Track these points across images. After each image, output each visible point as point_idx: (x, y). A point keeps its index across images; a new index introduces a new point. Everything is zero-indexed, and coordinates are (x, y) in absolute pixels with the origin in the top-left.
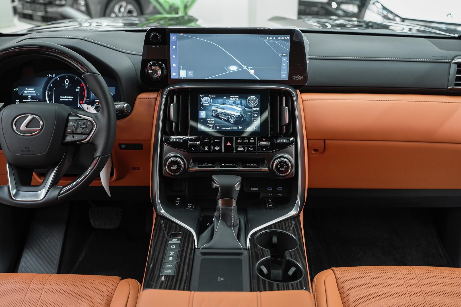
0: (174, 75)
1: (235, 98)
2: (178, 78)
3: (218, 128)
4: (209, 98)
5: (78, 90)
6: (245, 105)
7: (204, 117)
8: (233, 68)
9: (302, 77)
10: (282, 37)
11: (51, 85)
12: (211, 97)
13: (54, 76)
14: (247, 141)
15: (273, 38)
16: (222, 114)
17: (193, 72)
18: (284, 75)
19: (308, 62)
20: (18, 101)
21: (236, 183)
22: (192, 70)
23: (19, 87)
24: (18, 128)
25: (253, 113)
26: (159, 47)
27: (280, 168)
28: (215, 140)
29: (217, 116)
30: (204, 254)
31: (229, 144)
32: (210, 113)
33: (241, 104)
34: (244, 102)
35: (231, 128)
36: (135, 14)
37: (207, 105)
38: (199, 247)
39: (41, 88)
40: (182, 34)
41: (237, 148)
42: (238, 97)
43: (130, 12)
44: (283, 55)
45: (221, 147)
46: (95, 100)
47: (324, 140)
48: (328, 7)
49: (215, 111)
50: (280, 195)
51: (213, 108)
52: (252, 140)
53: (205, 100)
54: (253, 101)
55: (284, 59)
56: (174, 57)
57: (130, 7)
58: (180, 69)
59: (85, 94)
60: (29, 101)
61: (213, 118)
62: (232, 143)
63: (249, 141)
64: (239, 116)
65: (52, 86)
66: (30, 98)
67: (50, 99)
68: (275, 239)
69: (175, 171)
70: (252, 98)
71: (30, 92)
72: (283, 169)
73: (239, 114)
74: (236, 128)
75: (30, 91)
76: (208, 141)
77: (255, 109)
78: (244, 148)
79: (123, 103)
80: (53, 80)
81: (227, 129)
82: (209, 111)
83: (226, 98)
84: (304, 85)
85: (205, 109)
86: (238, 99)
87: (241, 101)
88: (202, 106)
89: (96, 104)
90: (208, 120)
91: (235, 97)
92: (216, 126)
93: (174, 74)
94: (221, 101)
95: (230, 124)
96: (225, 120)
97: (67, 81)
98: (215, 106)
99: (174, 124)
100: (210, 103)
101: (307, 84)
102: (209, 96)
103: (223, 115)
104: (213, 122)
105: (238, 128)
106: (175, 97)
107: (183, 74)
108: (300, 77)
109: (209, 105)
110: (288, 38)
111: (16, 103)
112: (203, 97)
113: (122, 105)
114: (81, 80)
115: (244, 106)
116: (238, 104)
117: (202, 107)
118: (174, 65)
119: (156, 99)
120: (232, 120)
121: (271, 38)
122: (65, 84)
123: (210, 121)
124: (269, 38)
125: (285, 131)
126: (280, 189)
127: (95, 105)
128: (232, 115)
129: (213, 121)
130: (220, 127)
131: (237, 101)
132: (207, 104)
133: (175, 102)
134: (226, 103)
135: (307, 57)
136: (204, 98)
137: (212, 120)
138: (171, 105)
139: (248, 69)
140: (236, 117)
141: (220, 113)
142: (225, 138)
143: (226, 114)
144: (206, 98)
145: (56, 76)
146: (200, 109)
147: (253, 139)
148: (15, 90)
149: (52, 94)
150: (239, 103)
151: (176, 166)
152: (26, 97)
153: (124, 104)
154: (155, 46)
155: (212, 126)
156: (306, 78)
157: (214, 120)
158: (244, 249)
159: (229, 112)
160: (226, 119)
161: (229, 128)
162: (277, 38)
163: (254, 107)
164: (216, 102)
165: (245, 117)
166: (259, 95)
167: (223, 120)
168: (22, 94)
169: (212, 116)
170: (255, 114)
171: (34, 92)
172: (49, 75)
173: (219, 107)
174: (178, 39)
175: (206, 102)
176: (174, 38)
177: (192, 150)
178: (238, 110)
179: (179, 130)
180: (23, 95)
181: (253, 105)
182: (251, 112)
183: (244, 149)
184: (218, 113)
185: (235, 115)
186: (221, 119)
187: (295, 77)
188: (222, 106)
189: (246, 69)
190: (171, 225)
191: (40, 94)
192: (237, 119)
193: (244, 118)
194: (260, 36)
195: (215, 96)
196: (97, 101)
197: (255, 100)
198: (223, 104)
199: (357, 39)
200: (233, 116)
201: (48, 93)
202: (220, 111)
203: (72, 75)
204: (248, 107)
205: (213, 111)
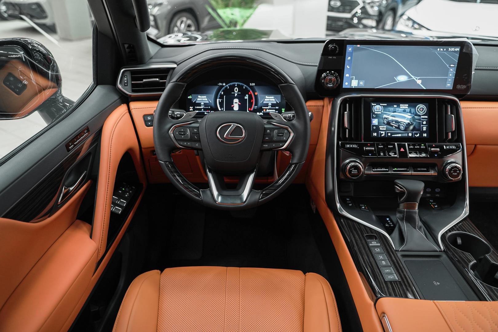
0: (346, 85)
2: (349, 87)
3: (389, 134)
4: (380, 107)
5: (247, 97)
6: (415, 113)
7: (377, 124)
8: (402, 78)
9: (466, 87)
10: (452, 49)
11: (221, 93)
12: (383, 106)
13: (224, 84)
14: (418, 147)
15: (443, 50)
16: (393, 121)
17: (364, 81)
18: (449, 85)
19: (473, 72)
20: (192, 107)
22: (364, 80)
23: (192, 95)
24: (222, 135)
25: (422, 121)
26: (335, 58)
27: (452, 173)
28: (389, 146)
29: (388, 123)
30: (404, 256)
32: (382, 121)
33: (410, 112)
34: (413, 110)
35: (402, 135)
38: (397, 250)
39: (213, 96)
40: (358, 46)
41: (410, 153)
42: (407, 105)
44: (451, 65)
45: (395, 153)
46: (263, 107)
47: (476, 145)
49: (386, 119)
50: (438, 195)
51: (385, 116)
52: (422, 146)
53: (377, 108)
54: (421, 110)
55: (451, 70)
56: (349, 67)
58: (352, 79)
59: (253, 101)
60: (202, 107)
61: (384, 125)
62: (405, 148)
63: (420, 147)
64: (409, 123)
65: (222, 94)
66: (203, 105)
67: (221, 106)
68: (459, 241)
69: (354, 175)
70: (421, 106)
71: (203, 99)
72: (456, 174)
73: (409, 122)
74: (406, 135)
75: (202, 99)
76: (382, 147)
77: (423, 117)
78: (417, 154)
80: (223, 88)
81: (398, 135)
82: (381, 118)
83: (396, 106)
84: (466, 95)
85: (377, 116)
86: (407, 107)
87: (410, 110)
88: (374, 113)
89: (263, 111)
90: (380, 127)
91: (405, 105)
92: (388, 133)
93: (347, 84)
94: (391, 109)
95: (400, 130)
96: (396, 127)
97: (236, 90)
99: (347, 130)
100: (382, 111)
101: (469, 94)
102: (381, 104)
103: (394, 122)
104: (385, 129)
105: (408, 134)
106: (347, 105)
107: (355, 84)
108: (464, 87)
109: (381, 113)
110: (458, 49)
111: (190, 110)
112: (375, 106)
114: (249, 88)
115: (413, 114)
116: (407, 112)
117: (374, 115)
118: (347, 75)
119: (323, 106)
120: (402, 128)
121: (442, 50)
122: (234, 92)
123: (382, 128)
124: (440, 49)
125: (450, 137)
126: (438, 190)
127: (262, 112)
128: (402, 123)
129: (384, 128)
130: (392, 134)
131: (406, 110)
132: (379, 112)
133: (347, 110)
134: (397, 111)
135: (474, 67)
136: (376, 106)
137: (384, 127)
138: (345, 113)
139: (416, 79)
140: (406, 125)
141: (391, 120)
142: (397, 144)
143: (397, 122)
144: (378, 106)
145: (226, 84)
146: (373, 116)
148: (189, 97)
149: (222, 101)
150: (409, 111)
151: (356, 171)
152: (199, 105)
154: (331, 57)
155: (384, 132)
156: (468, 88)
158: (440, 251)
159: (400, 120)
160: (397, 126)
161: (400, 135)
162: (447, 50)
163: (422, 115)
164: (388, 110)
165: (414, 124)
166: (427, 104)
167: (394, 127)
168: (195, 102)
169: (384, 123)
170: (424, 121)
171: (206, 99)
172: (220, 83)
173: (390, 115)
174: (354, 50)
175: (378, 110)
176: (350, 49)
177: (369, 156)
178: (408, 118)
179: (353, 136)
180: (197, 102)
181: (421, 113)
182: (420, 120)
184: (389, 121)
185: (405, 123)
186: (392, 126)
187: (459, 87)
188: (392, 114)
189: (415, 79)
190: (360, 227)
191: (212, 101)
192: (407, 127)
193: (413, 126)
194: (431, 48)
195: (386, 105)
196: (264, 108)
197: (423, 109)
198: (394, 112)
200: (403, 124)
201: (219, 100)
202: (391, 118)
203: (241, 84)
204: (417, 115)
205: (384, 118)
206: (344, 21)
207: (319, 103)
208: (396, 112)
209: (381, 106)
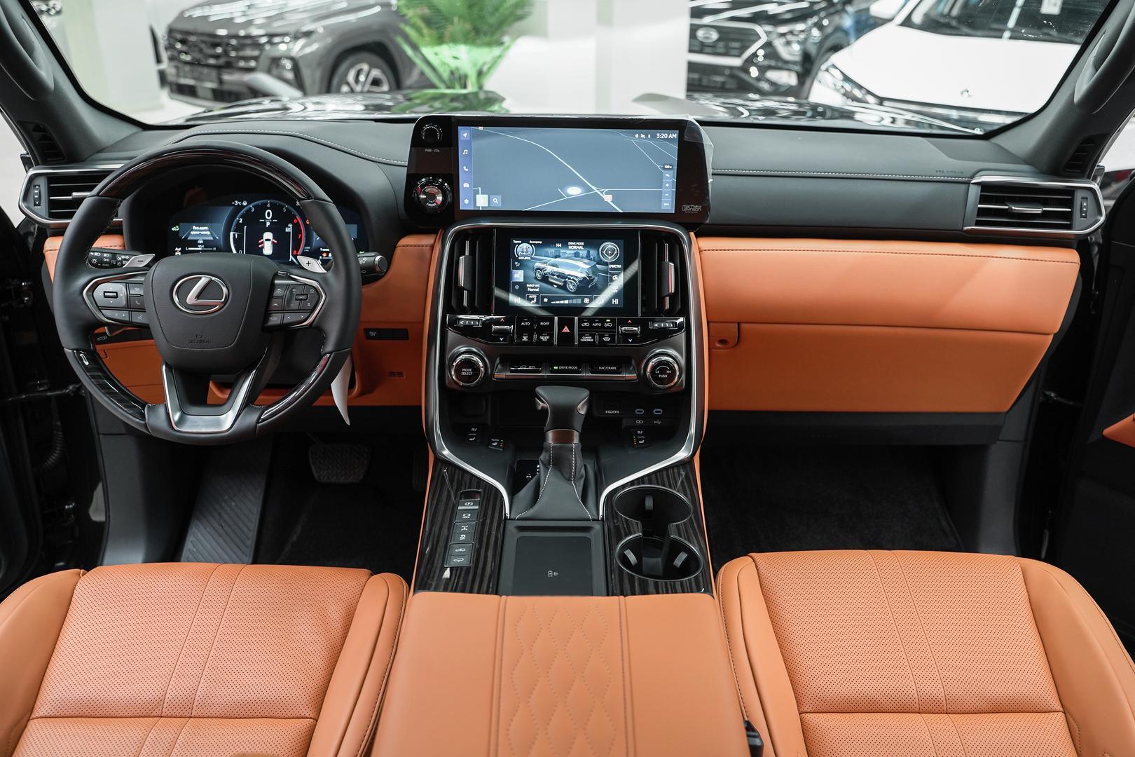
0: (465, 204)
1: (578, 245)
2: (472, 209)
3: (546, 300)
4: (530, 246)
5: (289, 229)
6: (596, 259)
7: (522, 280)
8: (574, 191)
9: (700, 208)
10: (662, 135)
11: (239, 220)
12: (534, 244)
13: (245, 204)
14: (600, 325)
15: (647, 136)
16: (554, 275)
17: (500, 197)
18: (667, 205)
19: (710, 181)
20: (180, 249)
21: (580, 401)
22: (499, 194)
23: (181, 224)
24: (183, 300)
25: (611, 274)
26: (438, 151)
27: (658, 374)
28: (542, 324)
29: (545, 279)
30: (521, 529)
31: (566, 330)
32: (532, 274)
33: (588, 257)
34: (593, 253)
35: (571, 302)
36: (385, 88)
37: (526, 258)
38: (512, 517)
39: (221, 226)
40: (481, 128)
41: (580, 337)
42: (583, 244)
43: (376, 82)
44: (666, 167)
45: (552, 336)
46: (321, 249)
47: (739, 323)
48: (743, 76)
49: (541, 270)
50: (658, 422)
51: (538, 264)
52: (608, 322)
53: (523, 249)
54: (610, 252)
55: (667, 175)
56: (467, 170)
57: (376, 73)
58: (476, 192)
59: (301, 236)
60: (200, 249)
61: (535, 281)
62: (571, 328)
63: (603, 324)
64: (584, 278)
65: (241, 222)
66: (201, 244)
67: (238, 247)
68: (649, 503)
69: (469, 379)
70: (609, 245)
71: (202, 233)
72: (665, 376)
73: (584, 275)
74: (579, 301)
75: (200, 232)
76: (528, 324)
77: (614, 266)
78: (593, 338)
79: (373, 254)
80: (243, 211)
81: (562, 302)
82: (530, 268)
83: (560, 245)
84: (702, 223)
85: (522, 265)
86: (581, 248)
87: (589, 252)
88: (517, 260)
89: (323, 256)
90: (528, 285)
91: (578, 243)
92: (543, 298)
93: (466, 201)
94: (551, 251)
95: (568, 293)
96: (559, 286)
97: (269, 213)
98: (541, 260)
99: (465, 292)
100: (532, 255)
101: (708, 222)
102: (531, 242)
103: (555, 277)
104: (537, 290)
105: (583, 300)
106: (467, 243)
107: (482, 202)
108: (697, 208)
109: (529, 258)
110: (674, 135)
111: (176, 254)
112: (519, 244)
113: (372, 259)
114: (294, 212)
115: (594, 260)
116: (582, 258)
117: (516, 263)
118: (466, 185)
119: (432, 247)
120: (571, 287)
121: (643, 136)
122: (265, 219)
123: (532, 288)
124: (640, 135)
125: (667, 306)
126: (658, 411)
127: (321, 257)
128: (572, 278)
129: (536, 288)
130: (550, 299)
131: (580, 252)
132: (527, 256)
133: (467, 253)
134: (561, 254)
135: (710, 171)
136: (520, 246)
137: (536, 286)
138: (461, 258)
139: (602, 192)
140: (580, 282)
141: (549, 273)
142: (558, 318)
143: (561, 276)
144: (525, 245)
145: (248, 204)
146: (514, 265)
147: (609, 320)
148: (173, 229)
149: (241, 237)
150: (585, 255)
151: (470, 370)
152: (195, 243)
153: (375, 256)
154: (430, 150)
155: (535, 296)
156: (706, 209)
157: (538, 286)
158: (594, 520)
159: (567, 272)
160: (561, 284)
161: (566, 302)
162: (654, 137)
163: (611, 263)
164: (543, 254)
165: (595, 280)
166: (622, 241)
167: (555, 286)
168: (186, 238)
169: (536, 278)
170: (614, 275)
171: (209, 233)
172: (236, 202)
173: (549, 263)
174: (475, 136)
175: (524, 254)
176: (465, 135)
177: (500, 341)
178: (583, 269)
179: (476, 305)
180: (189, 238)
181: (610, 259)
182: (606, 272)
183: (594, 340)
184: (545, 274)
185: (577, 277)
186: (552, 284)
187: (686, 208)
188: (553, 260)
189: (598, 192)
190: (462, 477)
191: (219, 237)
192: (581, 285)
193: (593, 283)
194: (623, 132)
195: (541, 242)
196: (324, 250)
197: (613, 250)
198: (556, 257)
199: (800, 138)
200: (573, 280)
201: (234, 235)
202: (549, 269)
203: (278, 202)
204: (600, 262)
205: (537, 269)
206: (727, 72)
207: (427, 240)
208: (559, 257)
209: (531, 244)
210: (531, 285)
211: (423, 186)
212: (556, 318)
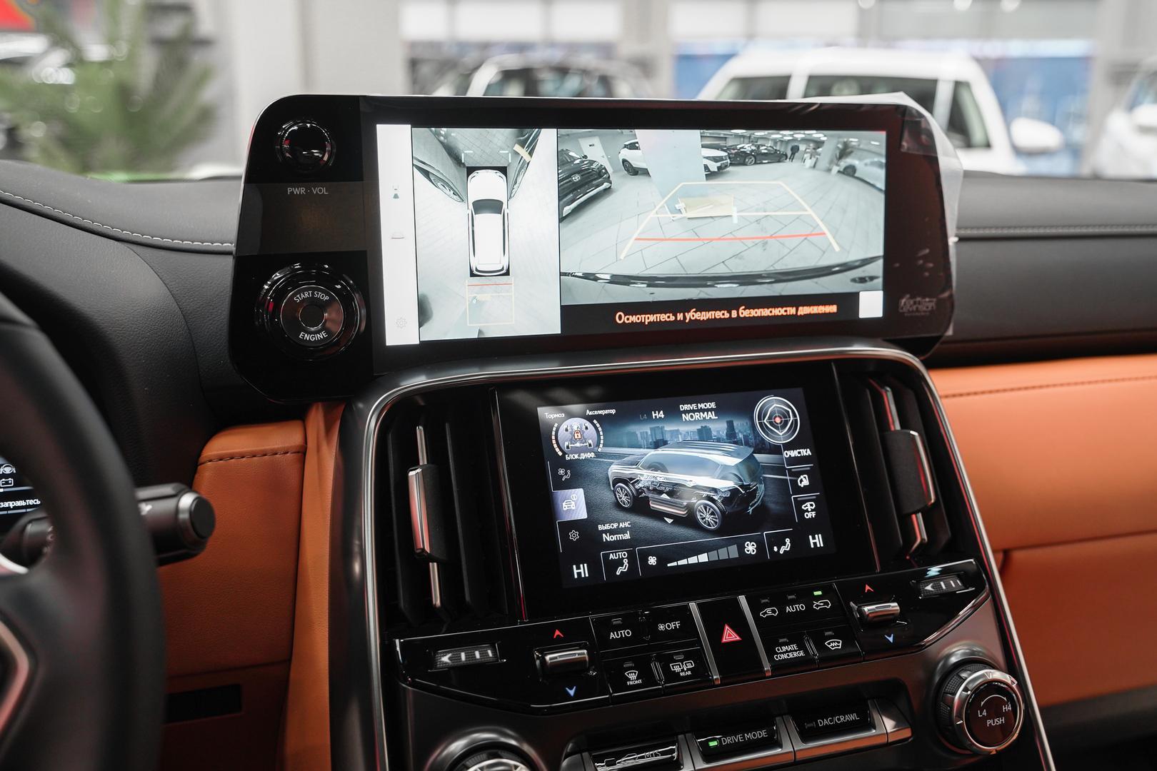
1: (703, 411)
3: (652, 561)
4: (588, 424)
6: (752, 441)
7: (582, 514)
9: (933, 304)
12: (599, 417)
14: (800, 607)
16: (661, 492)
19: (951, 241)
25: (792, 473)
26: (324, 190)
27: (985, 719)
28: (661, 627)
29: (640, 505)
31: (729, 635)
32: (606, 496)
33: (731, 436)
34: (740, 425)
35: (714, 556)
37: (583, 456)
41: (771, 653)
42: (713, 405)
45: (698, 657)
49: (626, 482)
51: (615, 469)
52: (818, 598)
53: (573, 432)
54: (778, 420)
61: (621, 515)
62: (740, 627)
63: (809, 605)
64: (734, 492)
70: (773, 404)
72: (999, 721)
73: (727, 484)
74: (733, 552)
76: (627, 633)
77: (794, 453)
78: (801, 647)
79: (167, 489)
81: (693, 560)
82: (597, 483)
83: (662, 415)
84: (939, 338)
85: (578, 475)
86: (712, 415)
87: (730, 425)
88: (561, 462)
90: (600, 527)
91: (702, 406)
92: (644, 555)
94: (642, 430)
95: (702, 534)
96: (678, 520)
98: (623, 456)
99: (434, 567)
100: (598, 445)
101: (950, 332)
102: (588, 412)
103: (664, 496)
104: (627, 536)
105: (741, 548)
106: (420, 433)
108: (928, 304)
109: (592, 455)
112: (560, 420)
113: (168, 505)
115: (747, 444)
116: (718, 440)
117: (561, 472)
119: (302, 452)
120: (709, 518)
123: (612, 532)
125: (921, 534)
128: (704, 494)
129: (623, 531)
130: (663, 557)
131: (711, 426)
132: (585, 450)
133: (423, 459)
134: (668, 437)
135: (951, 217)
136: (563, 425)
137: (622, 525)
138: (412, 473)
140: (725, 501)
141: (648, 488)
142: (698, 605)
143: (677, 492)
144: (575, 423)
146: (557, 477)
147: (819, 593)
150: (723, 434)
153: (177, 495)
154: (302, 190)
155: (623, 554)
156: (946, 309)
157: (627, 524)
159: (689, 480)
160: (682, 513)
161: (703, 558)
163: (789, 446)
164: (625, 440)
165: (760, 493)
166: (799, 392)
167: (670, 521)
169: (618, 505)
170: (799, 474)
173: (642, 461)
175: (578, 445)
176: (394, 147)
177: (569, 698)
178: (725, 467)
179: (468, 598)
181: (781, 437)
182: (780, 470)
183: (806, 651)
184: (640, 491)
185: (715, 490)
186: (660, 516)
187: (906, 305)
188: (651, 453)
192: (728, 510)
193: (757, 502)
195: (613, 411)
197: (785, 415)
198: (657, 444)
200: (708, 498)
202: (646, 477)
204: (762, 447)
205: (617, 481)
207: (281, 438)
208: (664, 443)
209: (590, 419)
210: (607, 527)
211: (280, 293)
212: (693, 606)
